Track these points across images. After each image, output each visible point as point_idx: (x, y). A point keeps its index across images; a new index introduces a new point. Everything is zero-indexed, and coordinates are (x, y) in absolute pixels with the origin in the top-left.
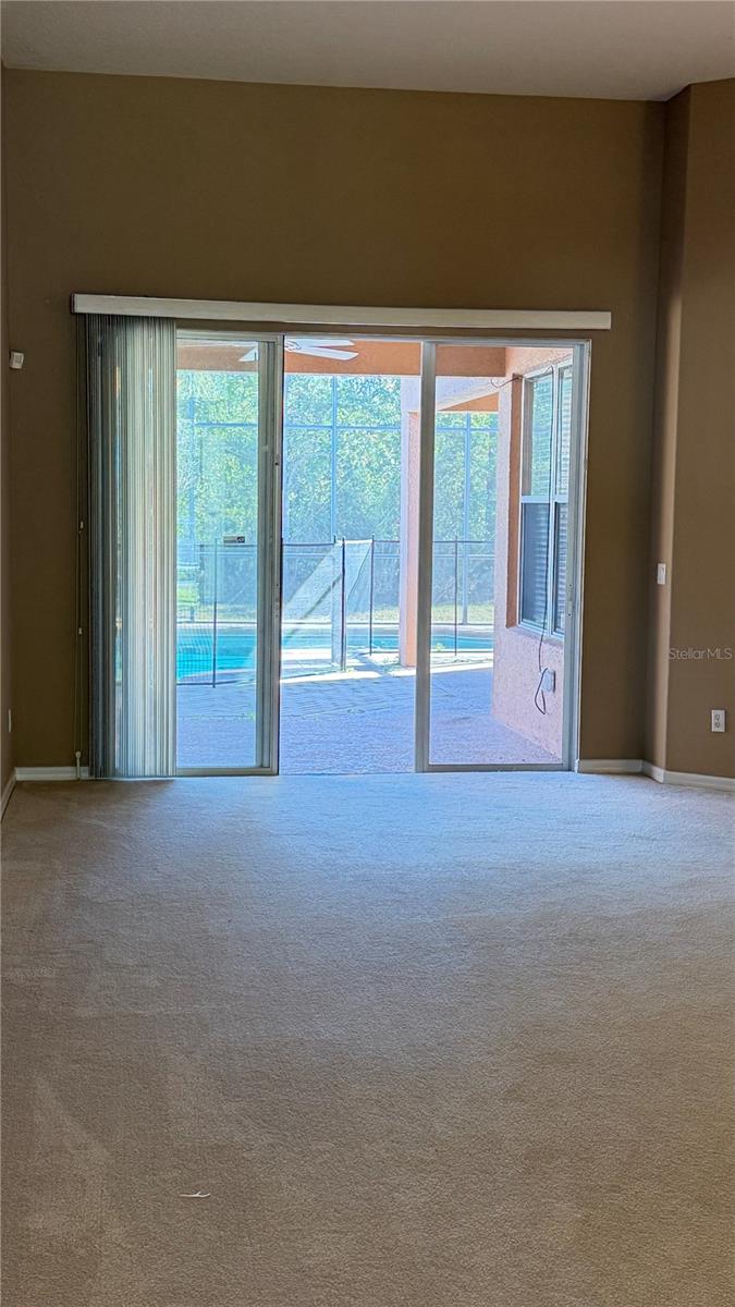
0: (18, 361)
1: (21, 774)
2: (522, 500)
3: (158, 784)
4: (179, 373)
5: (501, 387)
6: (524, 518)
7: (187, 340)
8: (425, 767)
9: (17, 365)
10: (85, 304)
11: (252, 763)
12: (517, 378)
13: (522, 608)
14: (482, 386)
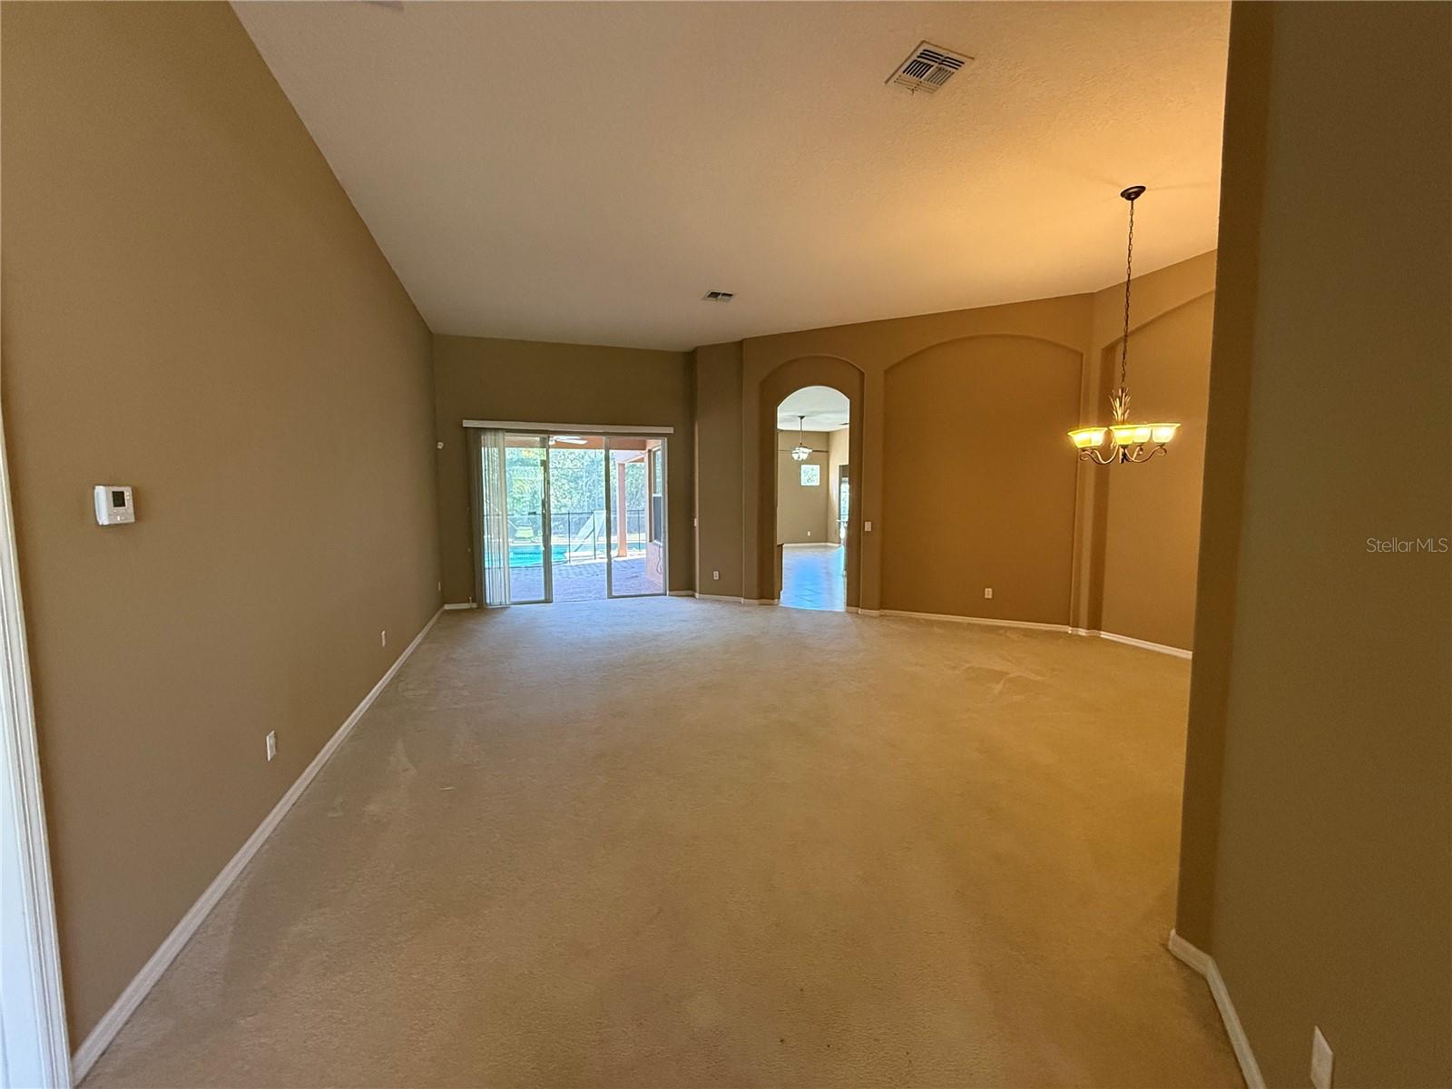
0: (440, 446)
1: (447, 607)
2: (654, 495)
3: (503, 608)
4: (506, 449)
5: (644, 454)
6: (654, 502)
7: (510, 437)
8: (611, 596)
9: (440, 447)
10: (466, 424)
11: (543, 598)
12: (650, 451)
13: (654, 535)
14: (638, 454)
